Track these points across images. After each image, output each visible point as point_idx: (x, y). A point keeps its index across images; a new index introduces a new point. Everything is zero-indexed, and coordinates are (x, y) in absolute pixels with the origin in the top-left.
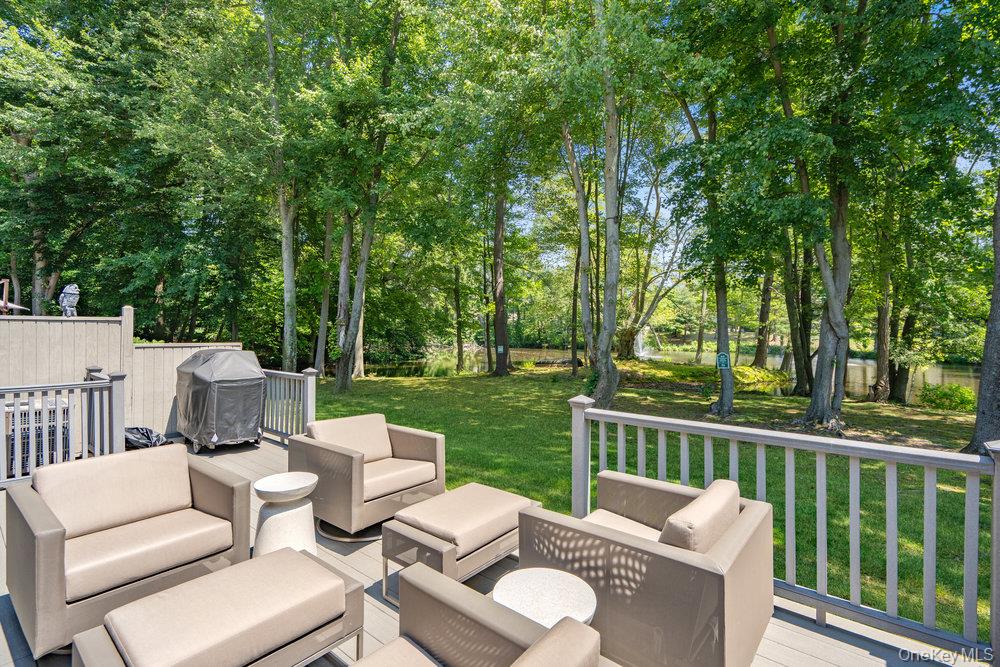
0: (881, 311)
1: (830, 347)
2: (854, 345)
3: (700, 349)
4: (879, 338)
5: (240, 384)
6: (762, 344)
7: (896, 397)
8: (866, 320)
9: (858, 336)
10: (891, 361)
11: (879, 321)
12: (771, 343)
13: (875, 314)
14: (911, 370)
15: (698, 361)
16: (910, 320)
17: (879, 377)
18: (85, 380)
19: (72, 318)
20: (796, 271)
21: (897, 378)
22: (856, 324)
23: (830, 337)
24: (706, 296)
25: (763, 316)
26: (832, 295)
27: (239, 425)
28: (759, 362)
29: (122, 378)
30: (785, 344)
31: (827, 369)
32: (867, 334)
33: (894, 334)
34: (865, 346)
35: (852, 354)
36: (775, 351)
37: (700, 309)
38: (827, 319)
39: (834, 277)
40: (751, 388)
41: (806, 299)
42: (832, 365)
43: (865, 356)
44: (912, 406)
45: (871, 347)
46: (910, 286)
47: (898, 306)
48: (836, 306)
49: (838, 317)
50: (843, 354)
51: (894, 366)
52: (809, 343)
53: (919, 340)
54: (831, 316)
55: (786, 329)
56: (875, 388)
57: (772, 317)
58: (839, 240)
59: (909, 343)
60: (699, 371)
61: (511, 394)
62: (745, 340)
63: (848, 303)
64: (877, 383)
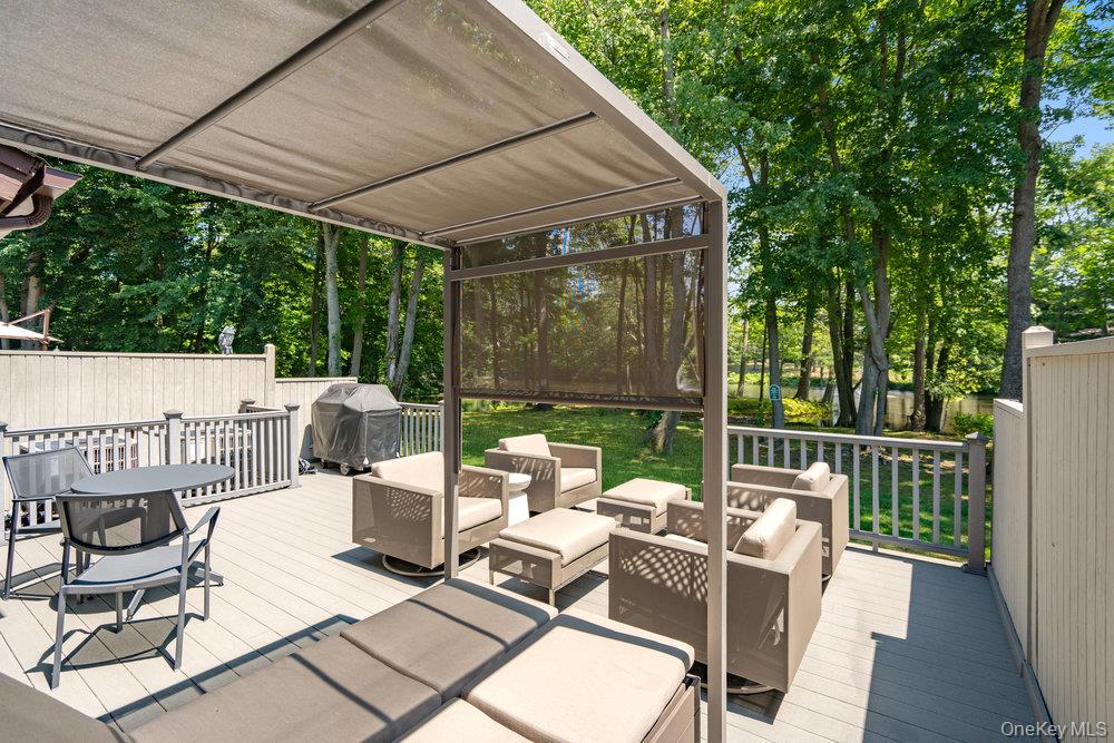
0: (919, 345)
1: (873, 379)
2: (893, 377)
3: (742, 381)
4: (917, 369)
5: (384, 414)
6: (805, 375)
7: (932, 427)
8: (904, 352)
9: (897, 368)
10: (927, 392)
11: (916, 353)
12: (813, 375)
13: (913, 347)
14: (946, 400)
15: (740, 393)
16: (944, 353)
17: (916, 407)
18: (240, 412)
19: (230, 356)
20: (840, 304)
21: (933, 407)
22: (895, 356)
23: (873, 369)
24: (748, 327)
25: (806, 348)
26: (874, 331)
27: (383, 450)
28: (801, 395)
29: (296, 408)
30: (826, 376)
31: (870, 400)
32: (906, 366)
33: (930, 366)
34: (904, 378)
35: (892, 386)
36: (817, 383)
37: (742, 339)
38: (869, 353)
39: (876, 315)
40: (795, 420)
41: (849, 332)
42: (874, 397)
43: (904, 388)
44: (945, 434)
45: (909, 378)
46: (942, 324)
47: (932, 341)
48: (878, 341)
49: (879, 350)
50: (884, 385)
51: (930, 397)
52: (851, 375)
53: (952, 371)
54: (873, 350)
55: (829, 361)
56: (912, 417)
57: (814, 348)
58: (881, 281)
59: (943, 375)
60: (743, 403)
61: (562, 428)
62: (788, 371)
63: (888, 336)
64: (915, 413)
